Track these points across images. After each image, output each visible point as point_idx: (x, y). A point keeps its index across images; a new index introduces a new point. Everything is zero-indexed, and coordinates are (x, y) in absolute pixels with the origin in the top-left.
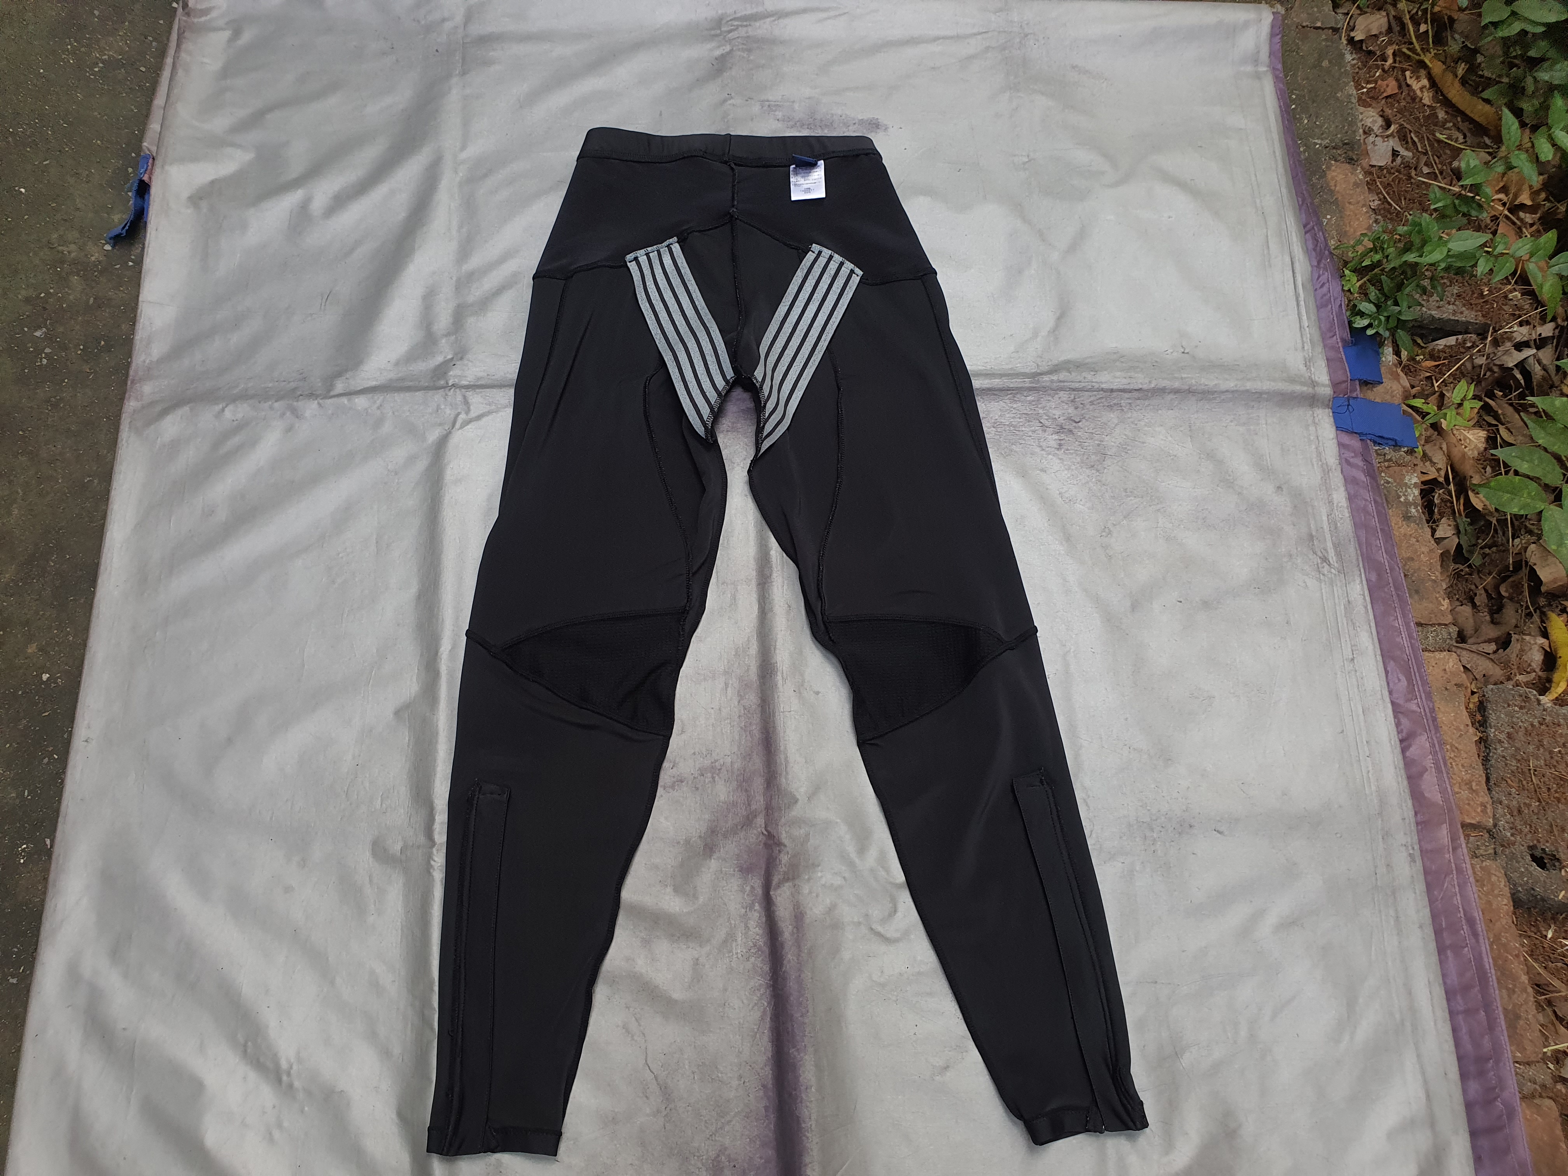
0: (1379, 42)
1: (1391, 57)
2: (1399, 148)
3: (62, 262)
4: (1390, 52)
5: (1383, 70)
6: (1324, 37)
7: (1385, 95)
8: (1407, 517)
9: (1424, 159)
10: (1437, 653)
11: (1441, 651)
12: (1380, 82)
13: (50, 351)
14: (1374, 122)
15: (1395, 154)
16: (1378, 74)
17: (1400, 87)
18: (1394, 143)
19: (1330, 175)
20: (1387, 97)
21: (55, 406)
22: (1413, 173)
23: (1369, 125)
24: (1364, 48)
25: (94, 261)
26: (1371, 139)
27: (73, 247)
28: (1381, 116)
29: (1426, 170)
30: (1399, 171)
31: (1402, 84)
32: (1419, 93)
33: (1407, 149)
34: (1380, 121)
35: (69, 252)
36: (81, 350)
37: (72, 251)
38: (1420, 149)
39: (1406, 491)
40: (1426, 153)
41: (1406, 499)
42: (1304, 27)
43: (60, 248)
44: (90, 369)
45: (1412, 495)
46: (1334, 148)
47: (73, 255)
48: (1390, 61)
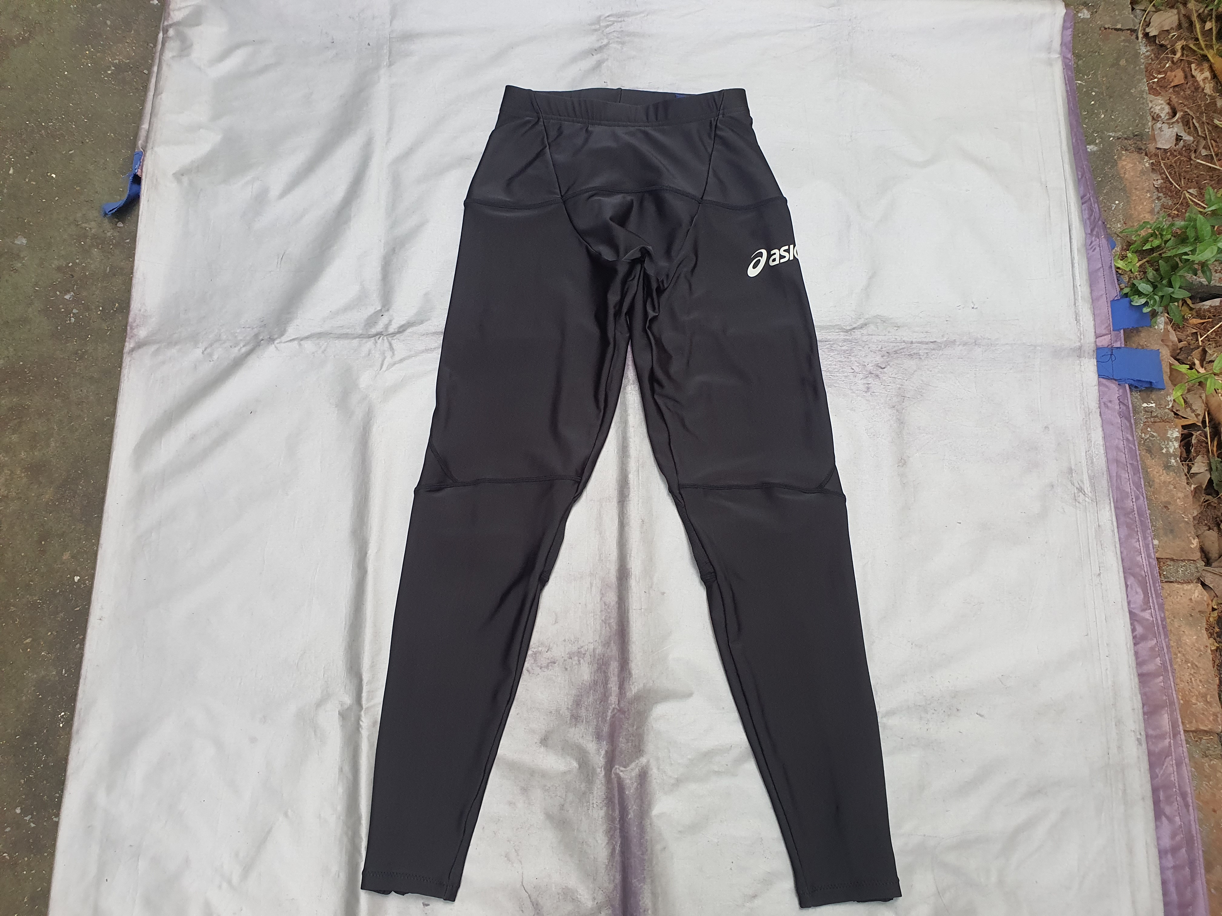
0: (1170, 37)
1: (1180, 51)
2: (1182, 134)
3: (86, 237)
4: (1179, 45)
5: (1173, 62)
6: (1123, 38)
7: (1172, 84)
8: (1167, 467)
9: (1203, 143)
10: (1185, 585)
11: (1189, 582)
12: (1169, 73)
13: (77, 311)
14: (1162, 109)
15: (1178, 138)
16: (1167, 65)
17: (1186, 77)
18: (1178, 129)
19: (1121, 164)
20: (1174, 86)
21: (81, 358)
22: (1193, 157)
23: (1157, 111)
24: (1157, 42)
25: (110, 237)
26: (1159, 125)
27: (93, 224)
28: (1169, 104)
29: (1204, 153)
30: (1180, 154)
31: (1189, 76)
32: (1201, 83)
33: (1189, 134)
34: (1167, 109)
35: (90, 228)
36: (100, 310)
37: (92, 227)
38: (1200, 134)
39: (1168, 444)
40: (1205, 138)
41: (1167, 451)
42: (1106, 29)
43: (84, 225)
44: (108, 327)
45: (1173, 448)
46: (1126, 139)
47: (93, 231)
48: (1179, 55)
